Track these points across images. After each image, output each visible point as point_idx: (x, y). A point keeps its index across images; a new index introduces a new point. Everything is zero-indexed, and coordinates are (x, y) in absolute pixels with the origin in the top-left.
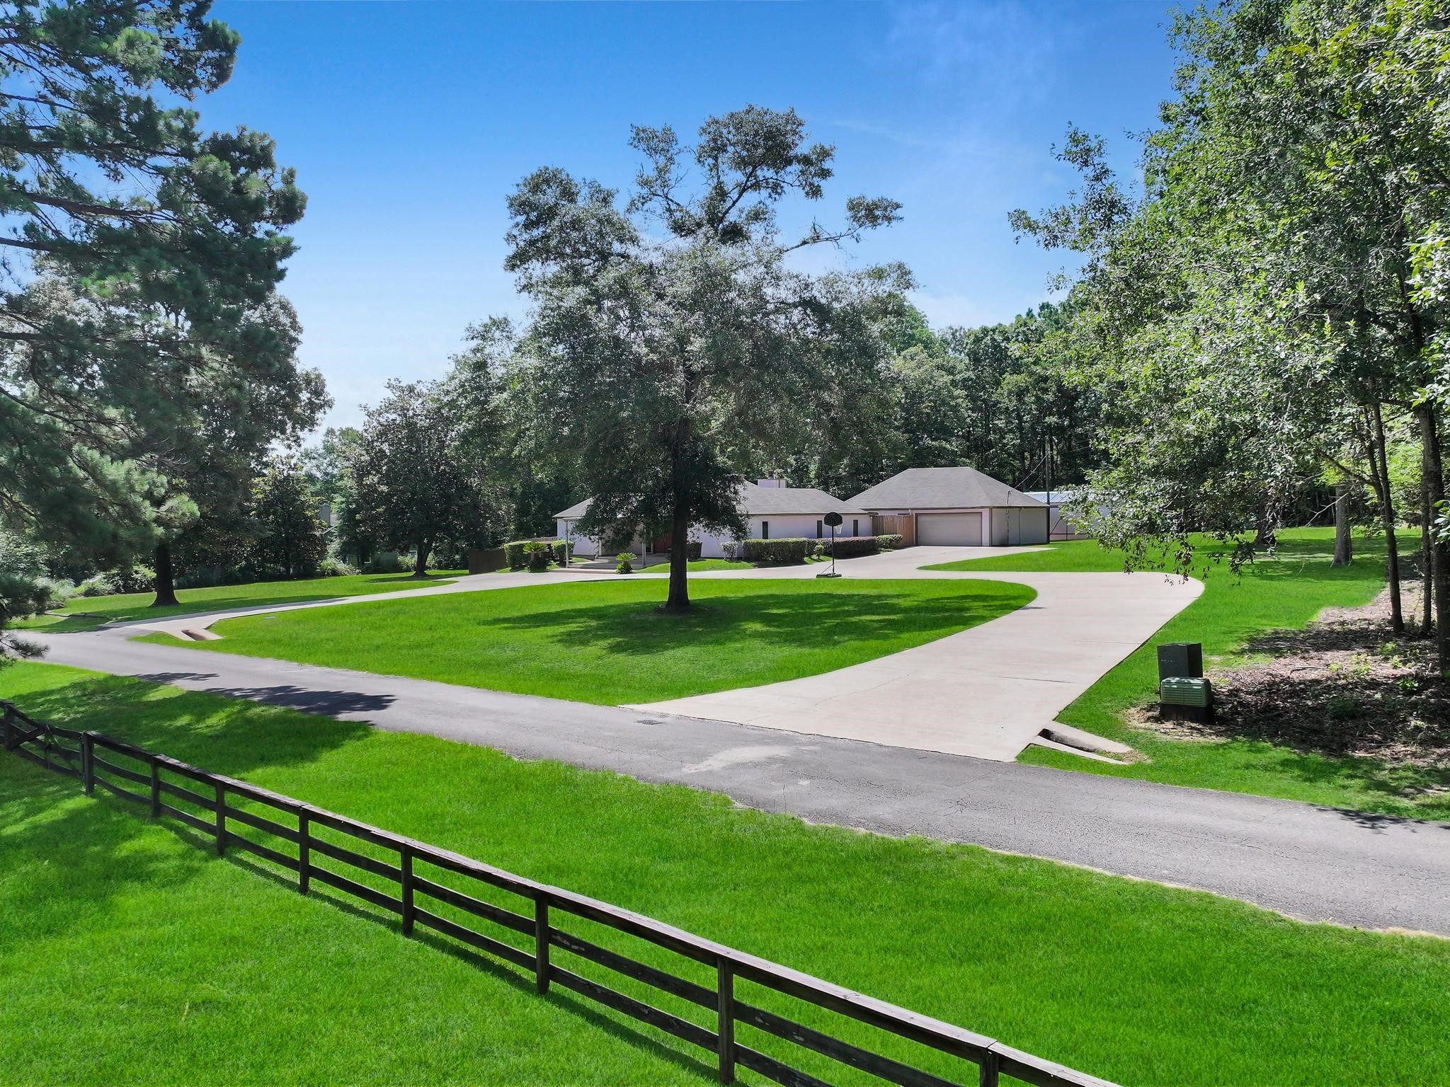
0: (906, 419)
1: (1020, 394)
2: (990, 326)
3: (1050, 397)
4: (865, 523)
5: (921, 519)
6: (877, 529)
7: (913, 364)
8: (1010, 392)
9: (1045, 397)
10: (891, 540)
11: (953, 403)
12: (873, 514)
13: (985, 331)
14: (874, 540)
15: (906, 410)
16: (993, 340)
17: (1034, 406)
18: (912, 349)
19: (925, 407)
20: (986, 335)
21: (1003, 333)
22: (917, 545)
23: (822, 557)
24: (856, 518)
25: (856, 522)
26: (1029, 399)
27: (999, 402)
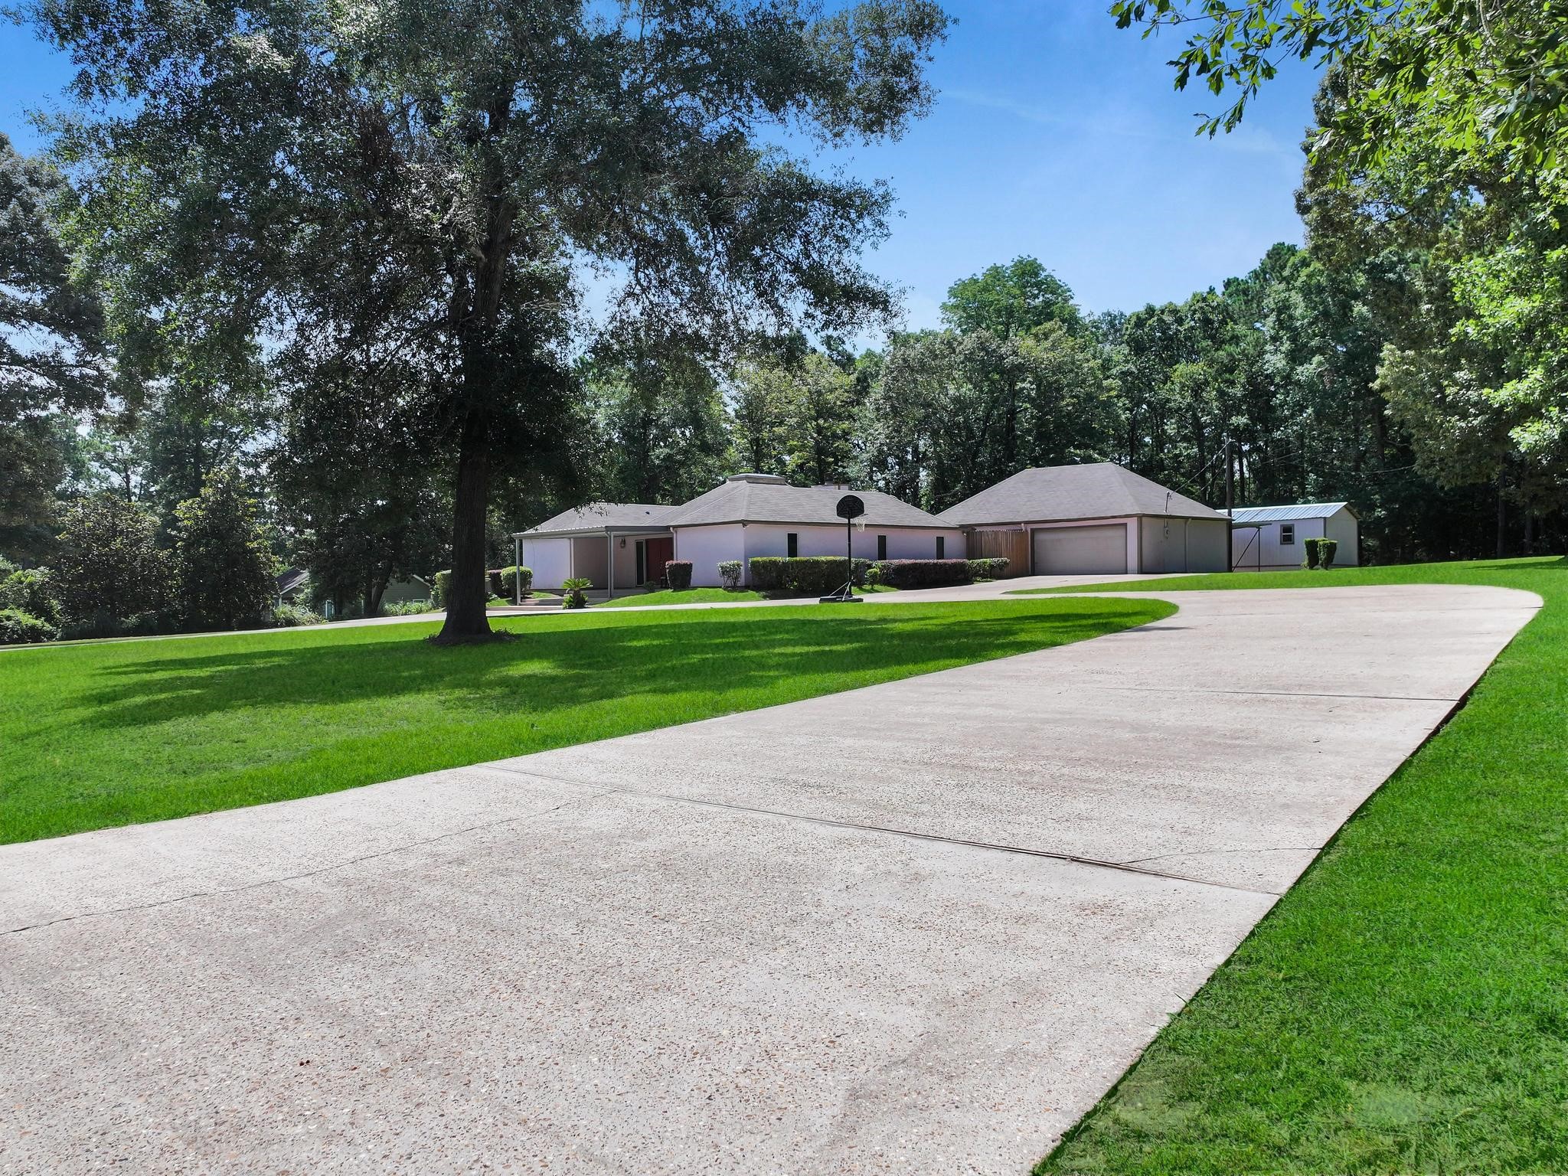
0: (1039, 419)
1: (1198, 389)
2: (1158, 305)
3: (1237, 391)
4: (954, 542)
5: (1039, 537)
6: (972, 551)
7: (1048, 344)
8: (1183, 386)
9: (1231, 391)
10: (991, 566)
11: (1103, 397)
12: (968, 530)
13: (1150, 311)
14: (963, 565)
15: (1039, 408)
16: (1161, 320)
17: (1215, 404)
18: (1048, 325)
19: (1067, 403)
20: (1152, 316)
21: (1174, 311)
22: (1033, 574)
23: (876, 587)
24: (940, 533)
25: (940, 541)
26: (1210, 394)
27: (1168, 401)
